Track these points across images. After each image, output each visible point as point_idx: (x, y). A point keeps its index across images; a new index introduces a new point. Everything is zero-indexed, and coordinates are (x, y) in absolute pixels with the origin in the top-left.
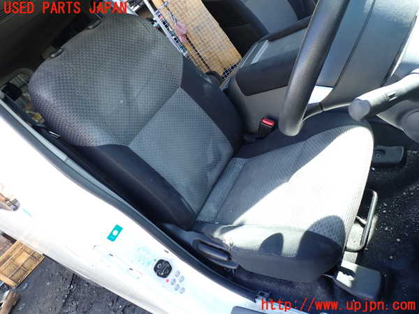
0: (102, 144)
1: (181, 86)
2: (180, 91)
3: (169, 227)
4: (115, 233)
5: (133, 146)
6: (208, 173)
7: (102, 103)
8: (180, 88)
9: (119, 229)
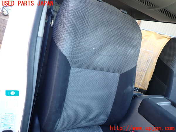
0: (63, 52)
1: (120, 74)
2: (117, 75)
3: (37, 121)
4: (12, 93)
5: (73, 70)
6: (84, 120)
7: (87, 38)
8: (119, 74)
9: (17, 93)
